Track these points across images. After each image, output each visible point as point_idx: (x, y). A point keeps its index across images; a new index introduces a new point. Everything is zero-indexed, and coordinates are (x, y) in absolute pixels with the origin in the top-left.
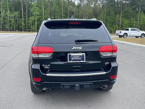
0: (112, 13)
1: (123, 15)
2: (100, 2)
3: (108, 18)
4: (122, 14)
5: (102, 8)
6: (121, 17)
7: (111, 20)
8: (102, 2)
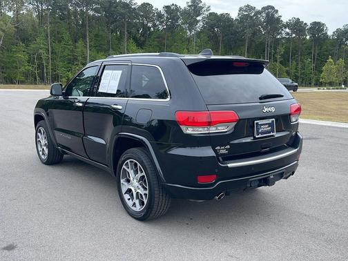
0: (67, 36)
1: (92, 43)
2: (31, 6)
3: (58, 48)
4: (90, 42)
5: (38, 20)
6: (88, 46)
7: (65, 54)
8: (38, 6)
